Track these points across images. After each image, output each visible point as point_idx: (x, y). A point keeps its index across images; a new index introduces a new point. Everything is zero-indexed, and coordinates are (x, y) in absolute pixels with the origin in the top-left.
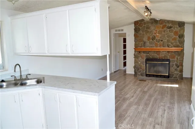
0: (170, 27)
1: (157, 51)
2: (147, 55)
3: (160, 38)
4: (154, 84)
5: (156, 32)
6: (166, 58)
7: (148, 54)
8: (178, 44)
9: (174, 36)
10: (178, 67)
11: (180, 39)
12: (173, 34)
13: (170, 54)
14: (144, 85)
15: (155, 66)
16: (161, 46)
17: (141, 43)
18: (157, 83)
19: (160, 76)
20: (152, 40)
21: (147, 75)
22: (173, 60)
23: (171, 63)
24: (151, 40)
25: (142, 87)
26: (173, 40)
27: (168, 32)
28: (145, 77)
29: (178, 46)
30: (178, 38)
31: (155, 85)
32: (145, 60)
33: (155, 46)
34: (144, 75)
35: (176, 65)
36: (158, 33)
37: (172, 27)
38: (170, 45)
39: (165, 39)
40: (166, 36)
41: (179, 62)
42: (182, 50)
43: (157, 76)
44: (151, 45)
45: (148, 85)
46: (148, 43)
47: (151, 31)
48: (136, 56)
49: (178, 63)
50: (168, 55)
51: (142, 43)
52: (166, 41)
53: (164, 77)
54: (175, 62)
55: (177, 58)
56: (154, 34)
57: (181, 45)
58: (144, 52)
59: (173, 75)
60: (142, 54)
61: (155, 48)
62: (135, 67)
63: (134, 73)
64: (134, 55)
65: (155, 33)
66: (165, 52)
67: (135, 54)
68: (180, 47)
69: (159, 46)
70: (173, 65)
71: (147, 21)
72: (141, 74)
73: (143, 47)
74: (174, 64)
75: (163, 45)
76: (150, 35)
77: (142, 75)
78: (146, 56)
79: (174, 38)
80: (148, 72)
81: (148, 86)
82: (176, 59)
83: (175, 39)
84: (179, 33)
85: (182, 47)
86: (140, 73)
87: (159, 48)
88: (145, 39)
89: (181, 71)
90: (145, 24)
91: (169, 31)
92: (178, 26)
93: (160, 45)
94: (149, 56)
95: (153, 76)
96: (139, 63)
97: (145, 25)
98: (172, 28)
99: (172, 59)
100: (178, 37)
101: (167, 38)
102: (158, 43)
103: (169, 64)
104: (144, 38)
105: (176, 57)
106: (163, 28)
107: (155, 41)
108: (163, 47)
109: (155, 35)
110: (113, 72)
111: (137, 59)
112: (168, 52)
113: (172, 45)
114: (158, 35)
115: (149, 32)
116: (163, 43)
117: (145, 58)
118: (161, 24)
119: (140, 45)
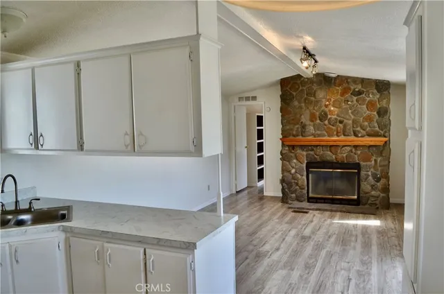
0: (360, 93)
1: (331, 146)
2: (309, 154)
3: (338, 115)
4: (325, 220)
5: (327, 103)
6: (351, 161)
7: (312, 153)
8: (377, 129)
9: (368, 112)
10: (378, 180)
11: (381, 119)
12: (365, 106)
13: (359, 152)
14: (303, 222)
15: (327, 177)
16: (339, 134)
17: (297, 126)
18: (332, 217)
19: (339, 202)
20: (320, 120)
21: (310, 200)
22: (366, 165)
23: (363, 173)
24: (318, 121)
25: (300, 226)
26: (365, 119)
27: (355, 102)
28: (305, 205)
29: (376, 135)
30: (377, 116)
31: (329, 221)
32: (305, 165)
33: (326, 134)
34: (304, 200)
35: (374, 176)
36: (333, 106)
37: (364, 92)
38: (359, 131)
39: (347, 119)
40: (350, 111)
41: (380, 169)
42: (386, 142)
43: (333, 201)
44: (319, 132)
45: (312, 221)
46: (312, 128)
47: (317, 102)
48: (284, 157)
49: (379, 173)
50: (355, 154)
51: (298, 128)
52: (351, 122)
53: (349, 204)
54: (372, 170)
55: (376, 161)
56: (323, 108)
57: (382, 132)
58: (302, 147)
59: (368, 199)
60: (299, 151)
61: (326, 138)
62: (283, 181)
63: (281, 195)
64: (282, 153)
65: (326, 106)
66: (349, 148)
67: (284, 152)
68: (380, 136)
69: (335, 133)
70: (368, 176)
71: (307, 78)
72: (297, 196)
73: (300, 137)
74: (370, 173)
75: (344, 131)
76: (316, 108)
77: (299, 199)
78: (307, 157)
79: (368, 116)
80: (312, 193)
81: (313, 224)
82: (373, 162)
83: (369, 119)
84: (378, 106)
85: (385, 137)
86: (293, 195)
87: (335, 138)
88: (305, 119)
89: (386, 189)
90: (304, 86)
91: (357, 101)
92: (375, 91)
93: (337, 132)
94: (313, 155)
95: (324, 201)
96: (293, 171)
97: (305, 88)
98: (364, 95)
99: (365, 163)
100: (375, 113)
101: (353, 117)
102: (334, 128)
103: (359, 173)
104: (302, 116)
105: (374, 158)
106: (342, 95)
107: (326, 122)
108: (344, 135)
109: (327, 110)
110: (234, 192)
111: (288, 163)
112: (356, 147)
113: (364, 132)
114: (332, 109)
115: (312, 102)
116: (345, 126)
117: (306, 161)
118: (339, 85)
119: (294, 133)
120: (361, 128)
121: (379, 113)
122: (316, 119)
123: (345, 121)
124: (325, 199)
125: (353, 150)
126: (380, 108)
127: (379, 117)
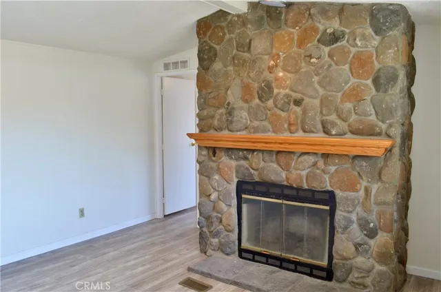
0: (335, 38)
1: (279, 152)
2: (243, 166)
3: (291, 90)
5: (272, 62)
6: (316, 186)
7: (246, 163)
8: (373, 117)
9: (353, 81)
10: (371, 234)
11: (381, 94)
12: (347, 67)
13: (333, 169)
16: (293, 128)
17: (220, 111)
19: (292, 266)
20: (260, 98)
21: (242, 253)
22: (347, 199)
23: (340, 214)
24: (257, 101)
26: (347, 96)
27: (327, 58)
29: (369, 131)
30: (372, 87)
32: (234, 186)
33: (269, 126)
34: (234, 253)
35: (364, 224)
36: (284, 70)
37: (343, 34)
38: (334, 124)
39: (311, 97)
40: (316, 79)
41: (375, 209)
42: (387, 149)
44: (256, 123)
46: (245, 114)
47: (254, 61)
49: (372, 218)
50: (324, 172)
51: (221, 115)
52: (317, 102)
53: (311, 275)
54: (359, 209)
55: (367, 190)
56: (266, 74)
57: (384, 127)
58: (229, 152)
59: (349, 271)
60: (224, 159)
61: (270, 135)
64: (198, 162)
65: (271, 69)
66: (311, 159)
67: (200, 160)
68: (379, 134)
69: (286, 126)
70: (350, 222)
71: (239, 16)
72: (220, 242)
73: (226, 133)
74: (354, 217)
75: (303, 122)
76: (252, 75)
77: (222, 248)
78: (237, 172)
79: (354, 89)
80: (248, 240)
82: (362, 193)
83: (355, 95)
84: (377, 65)
86: (215, 241)
87: (285, 136)
88: (234, 96)
90: (233, 31)
91: (331, 56)
92: (370, 31)
93: (290, 124)
94: (247, 169)
95: (268, 259)
96: (214, 196)
97: (233, 36)
98: (344, 42)
99: (345, 195)
100: (369, 82)
101: (321, 91)
102: (283, 114)
103: (332, 214)
104: (229, 92)
105: (364, 184)
106: (301, 43)
107: (270, 103)
108: (304, 131)
109: (270, 77)
110: (160, 215)
111: (206, 179)
112: (326, 156)
113: (343, 126)
114: (281, 74)
115: (244, 61)
116: (305, 112)
117: (236, 180)
118: (296, 24)
119: (216, 123)
120: (339, 116)
121: (376, 82)
122: (253, 97)
123: (307, 100)
124: (268, 257)
125: (321, 163)
126: (379, 70)
127: (377, 90)
